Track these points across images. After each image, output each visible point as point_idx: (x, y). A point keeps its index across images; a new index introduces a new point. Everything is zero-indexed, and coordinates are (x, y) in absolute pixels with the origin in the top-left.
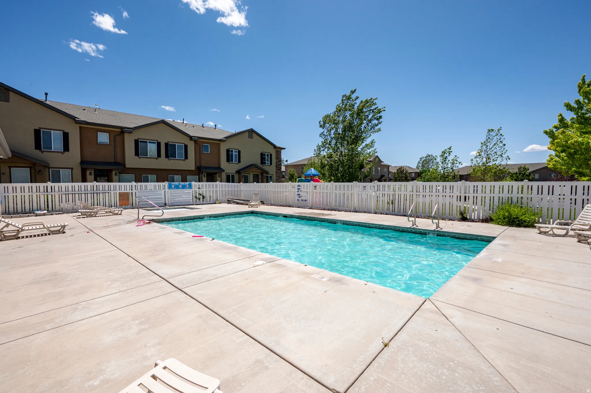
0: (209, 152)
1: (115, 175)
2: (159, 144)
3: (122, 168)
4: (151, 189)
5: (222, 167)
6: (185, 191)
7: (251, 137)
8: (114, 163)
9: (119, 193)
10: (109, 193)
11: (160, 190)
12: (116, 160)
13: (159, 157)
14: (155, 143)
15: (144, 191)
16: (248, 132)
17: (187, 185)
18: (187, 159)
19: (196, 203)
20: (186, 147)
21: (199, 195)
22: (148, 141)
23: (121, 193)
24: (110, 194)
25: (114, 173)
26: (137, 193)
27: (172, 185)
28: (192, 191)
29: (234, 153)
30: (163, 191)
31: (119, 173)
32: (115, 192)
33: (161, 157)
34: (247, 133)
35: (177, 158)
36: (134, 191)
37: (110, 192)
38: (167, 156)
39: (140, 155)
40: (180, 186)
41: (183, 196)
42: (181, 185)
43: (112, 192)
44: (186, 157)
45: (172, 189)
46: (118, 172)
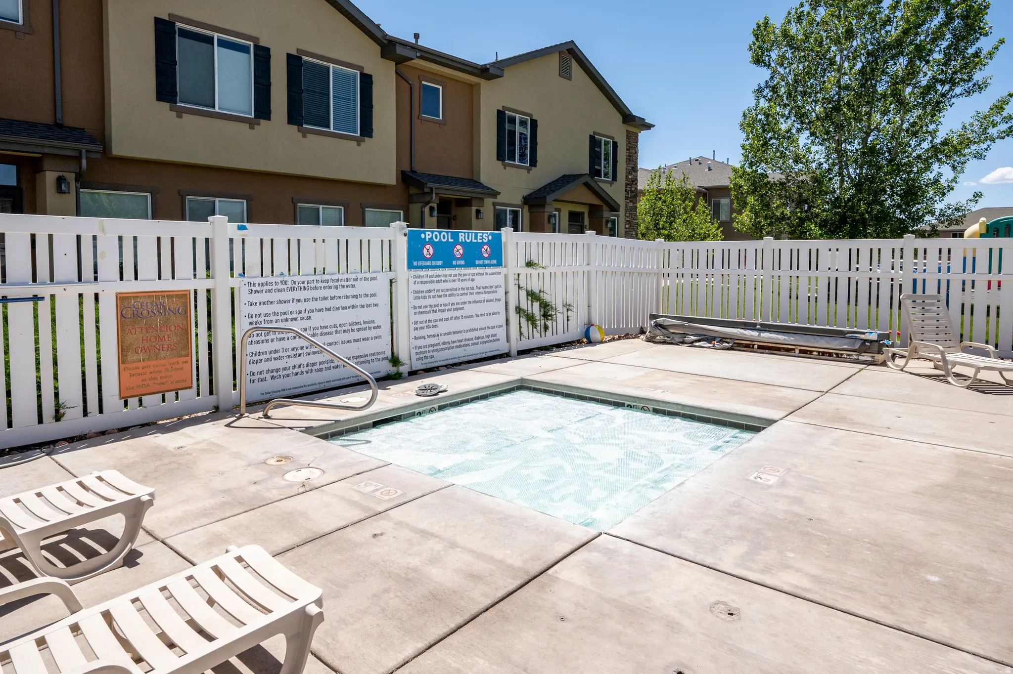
0: (441, 118)
1: (60, 191)
2: (263, 57)
3: (93, 156)
4: (320, 270)
5: (484, 179)
6: (480, 281)
7: (565, 73)
8: (47, 126)
9: (122, 299)
10: (36, 298)
11: (368, 275)
12: (59, 115)
13: (265, 119)
14: (244, 49)
15: (284, 282)
16: (558, 54)
17: (484, 244)
18: (371, 137)
19: (526, 344)
20: (367, 81)
21: (530, 298)
22: (216, 36)
23: (136, 296)
24: (44, 307)
25: (50, 177)
26: (243, 297)
27: (424, 243)
28: (502, 277)
29: (518, 129)
30: (383, 280)
31: (77, 180)
32: (89, 290)
33: (269, 119)
34: (555, 59)
35: (332, 130)
36: (222, 283)
37: (45, 291)
38: (295, 117)
39: (181, 101)
40: (459, 250)
41: (469, 309)
42: (464, 244)
43: (66, 298)
44: (367, 130)
45: (422, 267)
46: (71, 177)
